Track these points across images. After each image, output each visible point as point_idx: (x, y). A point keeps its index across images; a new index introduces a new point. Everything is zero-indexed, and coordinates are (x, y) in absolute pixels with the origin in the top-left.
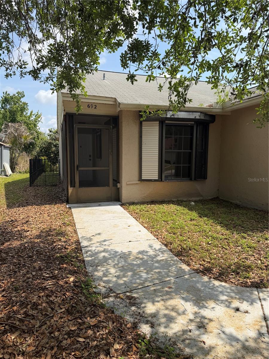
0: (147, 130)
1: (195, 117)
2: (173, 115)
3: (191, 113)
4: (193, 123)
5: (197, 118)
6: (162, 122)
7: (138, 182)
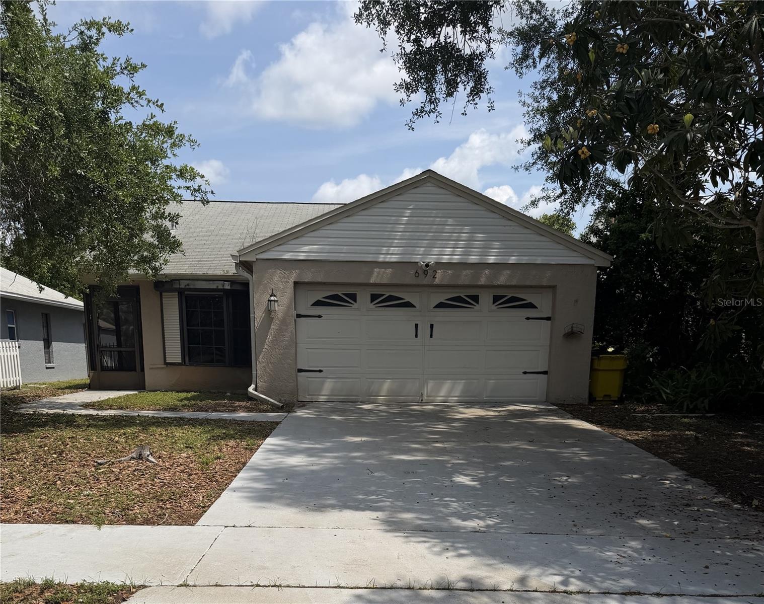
0: (170, 302)
1: (217, 287)
2: (188, 285)
3: (211, 282)
4: (222, 293)
5: (219, 288)
6: (181, 292)
7: (163, 366)
